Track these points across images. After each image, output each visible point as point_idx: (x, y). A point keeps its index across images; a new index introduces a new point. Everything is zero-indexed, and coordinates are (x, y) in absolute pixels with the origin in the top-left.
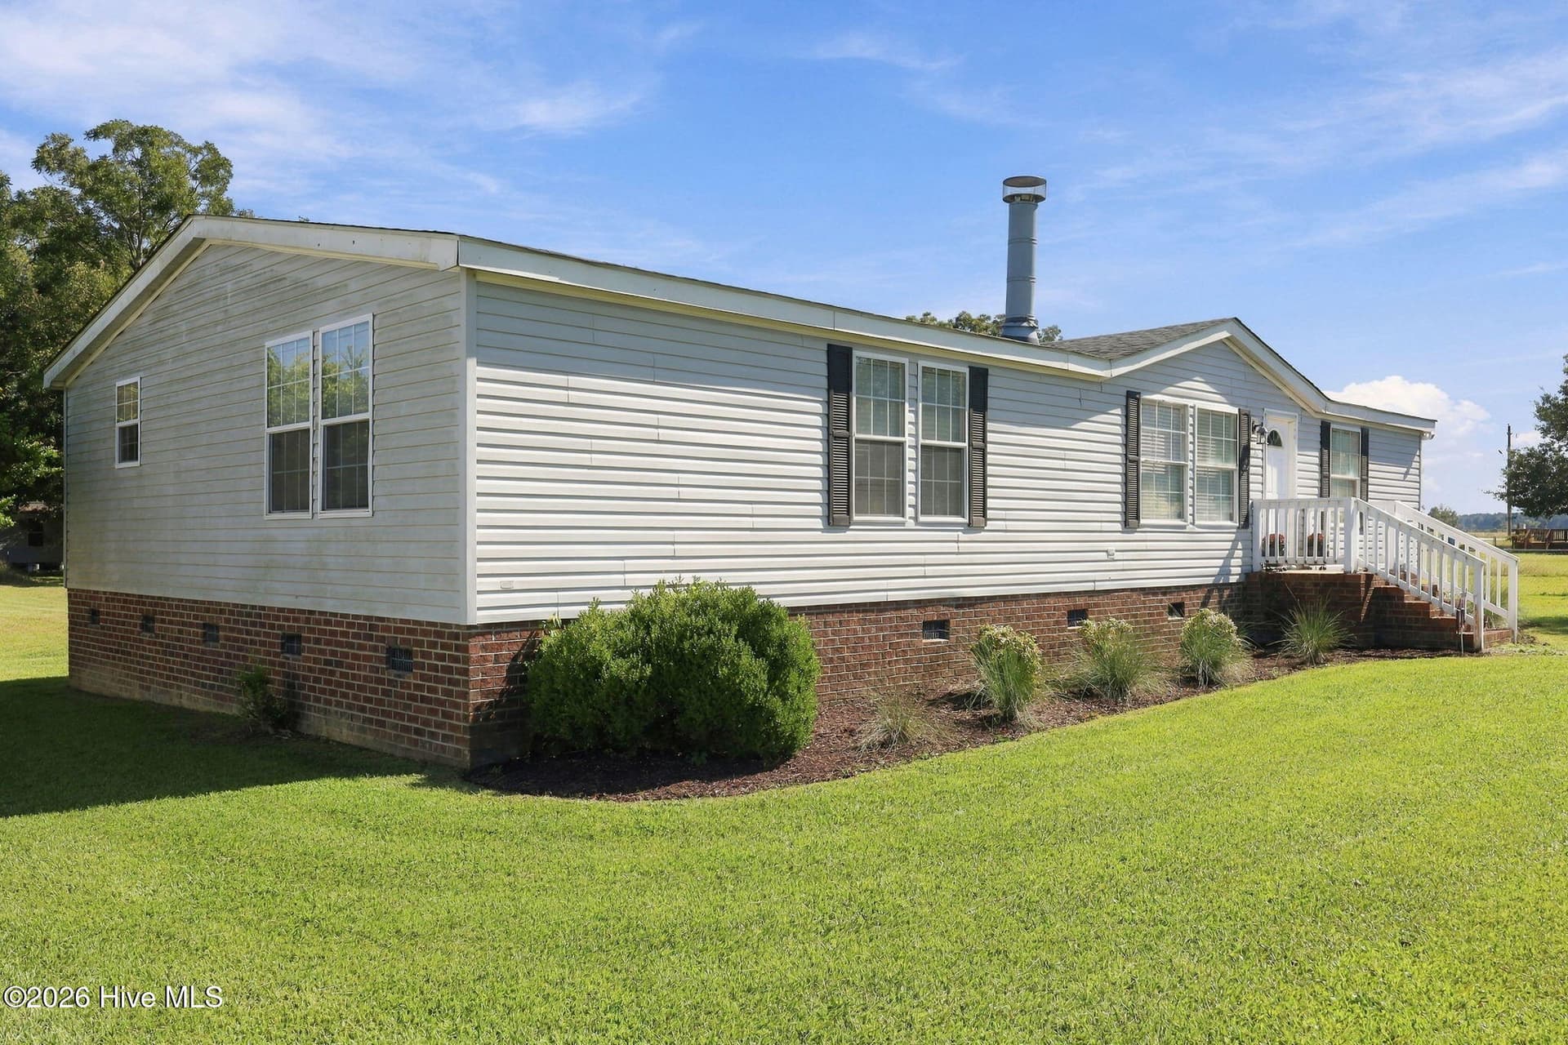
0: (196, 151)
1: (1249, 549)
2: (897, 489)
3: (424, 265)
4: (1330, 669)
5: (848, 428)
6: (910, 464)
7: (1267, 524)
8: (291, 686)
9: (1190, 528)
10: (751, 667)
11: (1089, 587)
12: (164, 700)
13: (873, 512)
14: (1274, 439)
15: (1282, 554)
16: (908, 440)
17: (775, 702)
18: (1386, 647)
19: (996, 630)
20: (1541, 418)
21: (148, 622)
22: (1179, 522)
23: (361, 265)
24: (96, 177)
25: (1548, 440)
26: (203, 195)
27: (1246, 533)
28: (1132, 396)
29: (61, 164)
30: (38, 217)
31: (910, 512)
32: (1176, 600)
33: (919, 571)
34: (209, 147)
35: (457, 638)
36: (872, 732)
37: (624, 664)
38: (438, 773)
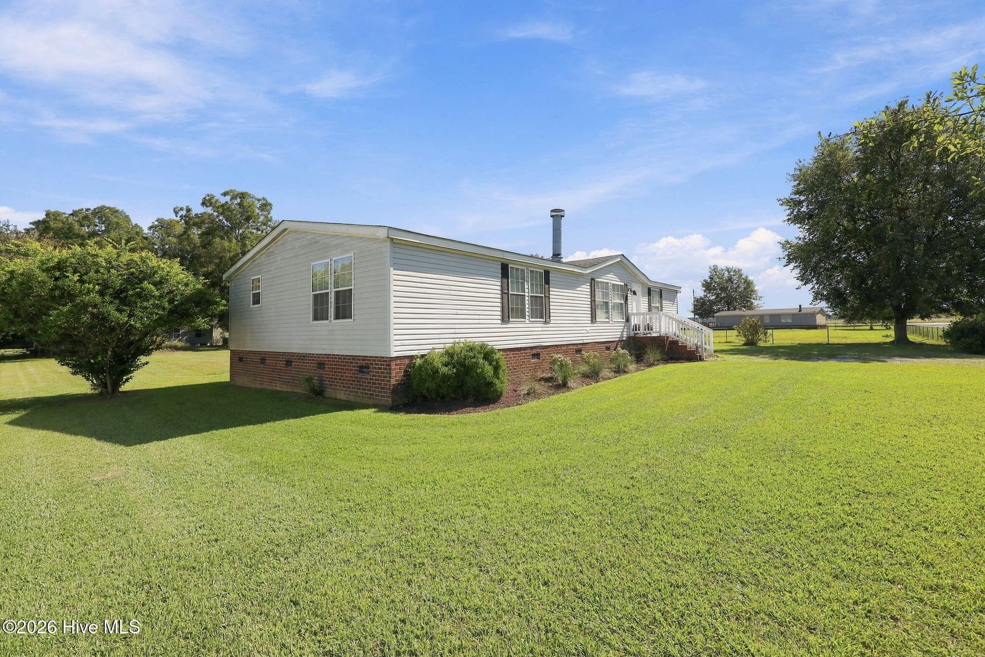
0: (259, 200)
1: (629, 328)
2: (523, 311)
3: (373, 237)
4: (658, 367)
5: (508, 290)
6: (527, 302)
7: (634, 321)
8: (321, 381)
9: (611, 322)
10: (488, 369)
11: (581, 342)
12: (269, 387)
13: (516, 318)
14: (635, 293)
15: (639, 330)
16: (527, 294)
17: (496, 381)
18: (674, 360)
19: (556, 356)
20: (703, 287)
21: (263, 360)
22: (607, 320)
23: (351, 237)
24: (224, 209)
25: (705, 294)
26: (261, 215)
27: (628, 324)
28: (593, 279)
29: (211, 205)
30: (203, 222)
31: (527, 317)
32: (607, 345)
33: (530, 337)
34: (264, 199)
35: (388, 362)
36: (524, 389)
37: (447, 369)
38: (382, 408)
